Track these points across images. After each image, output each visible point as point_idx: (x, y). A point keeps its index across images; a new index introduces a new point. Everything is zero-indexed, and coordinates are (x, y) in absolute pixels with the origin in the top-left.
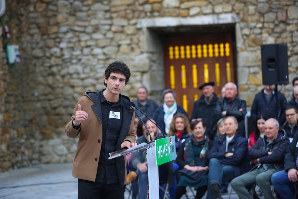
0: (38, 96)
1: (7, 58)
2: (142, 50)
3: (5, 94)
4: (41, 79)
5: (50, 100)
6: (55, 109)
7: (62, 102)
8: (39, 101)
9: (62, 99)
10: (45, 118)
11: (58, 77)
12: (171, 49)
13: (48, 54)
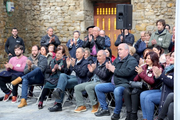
0: (27, 30)
1: (6, 9)
2: (81, 9)
3: (4, 28)
4: (29, 21)
5: (33, 33)
6: (36, 37)
7: (39, 34)
8: (28, 33)
9: (39, 33)
10: (30, 42)
11: (38, 21)
12: (98, 9)
13: (33, 9)
